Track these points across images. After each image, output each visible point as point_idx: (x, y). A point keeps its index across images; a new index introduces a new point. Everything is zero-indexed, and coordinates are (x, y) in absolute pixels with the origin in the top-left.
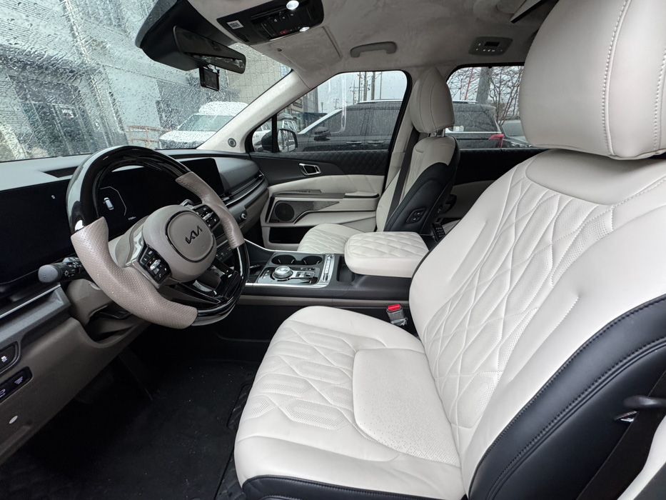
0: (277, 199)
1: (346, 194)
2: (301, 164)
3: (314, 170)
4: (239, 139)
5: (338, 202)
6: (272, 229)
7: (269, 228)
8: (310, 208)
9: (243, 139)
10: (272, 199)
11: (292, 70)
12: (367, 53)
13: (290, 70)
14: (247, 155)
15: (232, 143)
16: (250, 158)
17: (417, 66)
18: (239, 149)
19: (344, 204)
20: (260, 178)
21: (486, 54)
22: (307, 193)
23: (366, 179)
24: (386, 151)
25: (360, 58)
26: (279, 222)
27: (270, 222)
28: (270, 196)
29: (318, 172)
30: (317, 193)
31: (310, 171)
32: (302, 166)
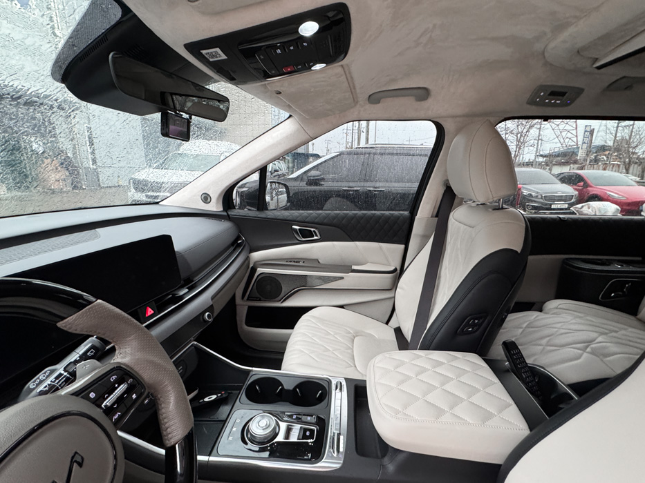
0: (260, 270)
1: (354, 267)
2: (294, 227)
3: (311, 234)
4: (216, 192)
5: (342, 278)
6: (250, 308)
7: (246, 308)
8: (302, 284)
9: (220, 195)
10: (254, 270)
11: (290, 116)
12: (389, 99)
13: (288, 116)
14: (225, 214)
15: (206, 198)
16: (228, 218)
17: (454, 117)
18: (215, 206)
19: (350, 280)
20: (239, 245)
21: (549, 105)
22: (301, 264)
23: (381, 248)
24: (406, 213)
25: (380, 104)
26: (260, 300)
27: (248, 299)
28: (251, 266)
29: (315, 238)
30: (314, 264)
31: (306, 236)
32: (295, 230)
